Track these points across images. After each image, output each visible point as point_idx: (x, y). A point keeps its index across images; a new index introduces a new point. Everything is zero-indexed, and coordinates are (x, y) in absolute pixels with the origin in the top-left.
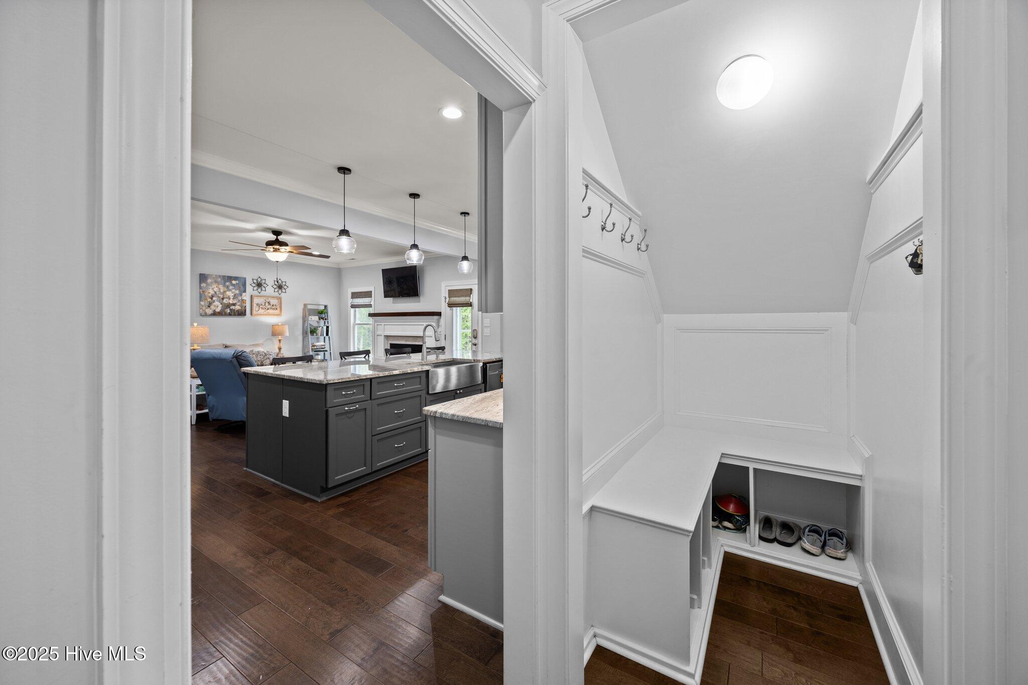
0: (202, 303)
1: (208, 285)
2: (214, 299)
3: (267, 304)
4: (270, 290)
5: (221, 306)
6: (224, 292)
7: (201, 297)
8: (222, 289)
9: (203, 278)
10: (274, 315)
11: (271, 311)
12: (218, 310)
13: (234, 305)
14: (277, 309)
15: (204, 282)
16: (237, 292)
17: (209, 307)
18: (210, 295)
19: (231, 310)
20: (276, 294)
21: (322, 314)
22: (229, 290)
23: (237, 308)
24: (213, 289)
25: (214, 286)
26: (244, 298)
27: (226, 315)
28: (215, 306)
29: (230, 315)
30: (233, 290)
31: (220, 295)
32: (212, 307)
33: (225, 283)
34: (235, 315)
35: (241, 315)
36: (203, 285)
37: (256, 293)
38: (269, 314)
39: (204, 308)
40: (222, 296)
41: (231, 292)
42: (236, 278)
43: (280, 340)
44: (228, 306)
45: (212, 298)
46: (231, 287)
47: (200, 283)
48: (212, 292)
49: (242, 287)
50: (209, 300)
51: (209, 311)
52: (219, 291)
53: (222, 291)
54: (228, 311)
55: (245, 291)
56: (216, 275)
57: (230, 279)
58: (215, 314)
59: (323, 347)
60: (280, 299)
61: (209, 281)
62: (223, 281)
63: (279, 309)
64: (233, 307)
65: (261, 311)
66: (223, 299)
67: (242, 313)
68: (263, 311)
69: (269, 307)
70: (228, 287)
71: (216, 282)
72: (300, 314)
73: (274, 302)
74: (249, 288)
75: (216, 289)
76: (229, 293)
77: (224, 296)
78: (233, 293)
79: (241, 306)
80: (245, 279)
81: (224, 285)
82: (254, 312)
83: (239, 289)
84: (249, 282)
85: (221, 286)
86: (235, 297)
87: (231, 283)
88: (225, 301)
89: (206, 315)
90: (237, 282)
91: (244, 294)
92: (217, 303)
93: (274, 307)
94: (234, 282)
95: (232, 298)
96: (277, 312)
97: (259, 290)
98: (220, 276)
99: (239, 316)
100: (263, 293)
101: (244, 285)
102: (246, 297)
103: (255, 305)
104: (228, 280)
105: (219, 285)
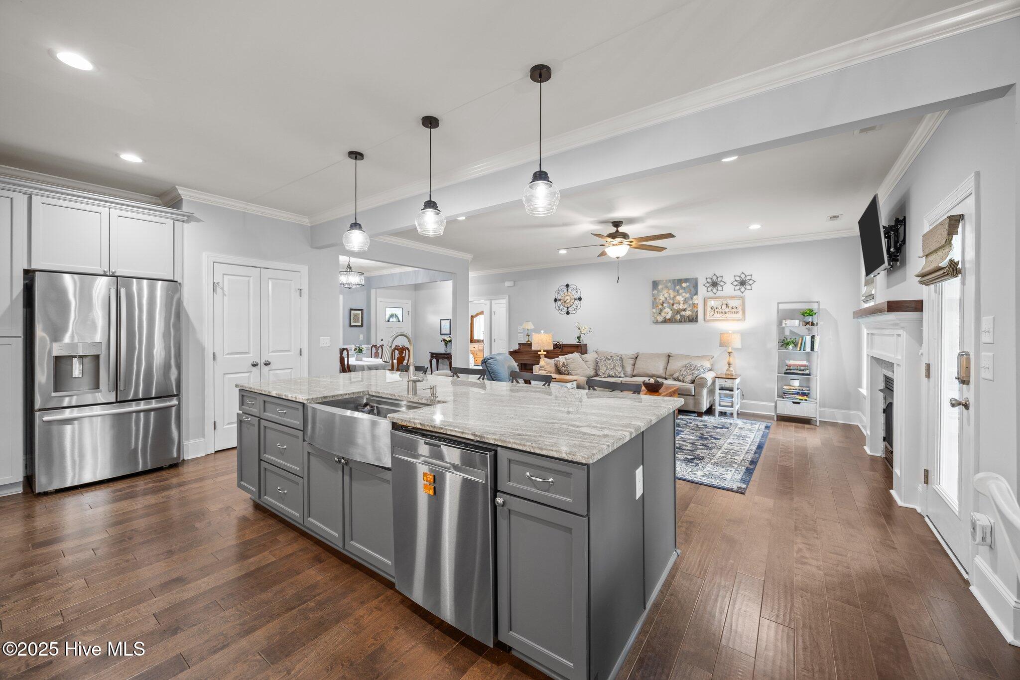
0: (654, 310)
1: (659, 291)
2: (665, 305)
3: (724, 307)
4: (728, 289)
5: (671, 312)
6: (675, 297)
7: (653, 306)
8: (672, 294)
9: (655, 284)
10: (734, 320)
11: (729, 316)
12: (668, 317)
13: (684, 310)
14: (737, 312)
15: (656, 289)
16: (688, 295)
17: (660, 314)
18: (661, 301)
19: (681, 316)
20: (738, 293)
21: (807, 316)
22: (679, 294)
23: (688, 313)
24: (663, 295)
25: (665, 292)
26: (696, 302)
27: (676, 321)
28: (665, 313)
29: (680, 321)
30: (684, 294)
31: (670, 301)
32: (663, 314)
33: (675, 287)
34: (685, 321)
35: (692, 321)
36: (655, 292)
37: (711, 294)
38: (727, 320)
39: (655, 315)
40: (671, 302)
41: (681, 296)
42: (686, 280)
43: (729, 353)
44: (678, 312)
45: (662, 305)
46: (681, 291)
47: (653, 290)
48: (662, 298)
49: (693, 290)
50: (660, 306)
51: (660, 319)
52: (669, 297)
53: (672, 296)
54: (678, 317)
55: (696, 294)
56: (666, 281)
57: (680, 281)
58: (665, 321)
59: (802, 368)
60: (743, 298)
61: (660, 287)
62: (673, 286)
63: (741, 313)
64: (683, 313)
65: (717, 316)
66: (673, 305)
67: (693, 319)
68: (719, 315)
69: (727, 310)
70: (678, 291)
71: (666, 287)
72: (774, 317)
73: (732, 303)
74: (702, 290)
75: (666, 295)
76: (680, 298)
77: (674, 301)
78: (683, 297)
79: (692, 311)
80: (696, 280)
81: (674, 290)
82: (708, 317)
83: (690, 292)
84: (701, 282)
85: (671, 292)
86: (685, 301)
87: (681, 286)
88: (676, 307)
89: (657, 322)
90: (688, 284)
91: (695, 297)
92: (667, 310)
93: (734, 310)
94: (684, 285)
95: (682, 302)
96: (740, 315)
97: (715, 290)
98: (670, 281)
99: (691, 323)
100: (719, 293)
101: (696, 286)
102: (698, 300)
103: (709, 309)
104: (678, 283)
105: (669, 290)
